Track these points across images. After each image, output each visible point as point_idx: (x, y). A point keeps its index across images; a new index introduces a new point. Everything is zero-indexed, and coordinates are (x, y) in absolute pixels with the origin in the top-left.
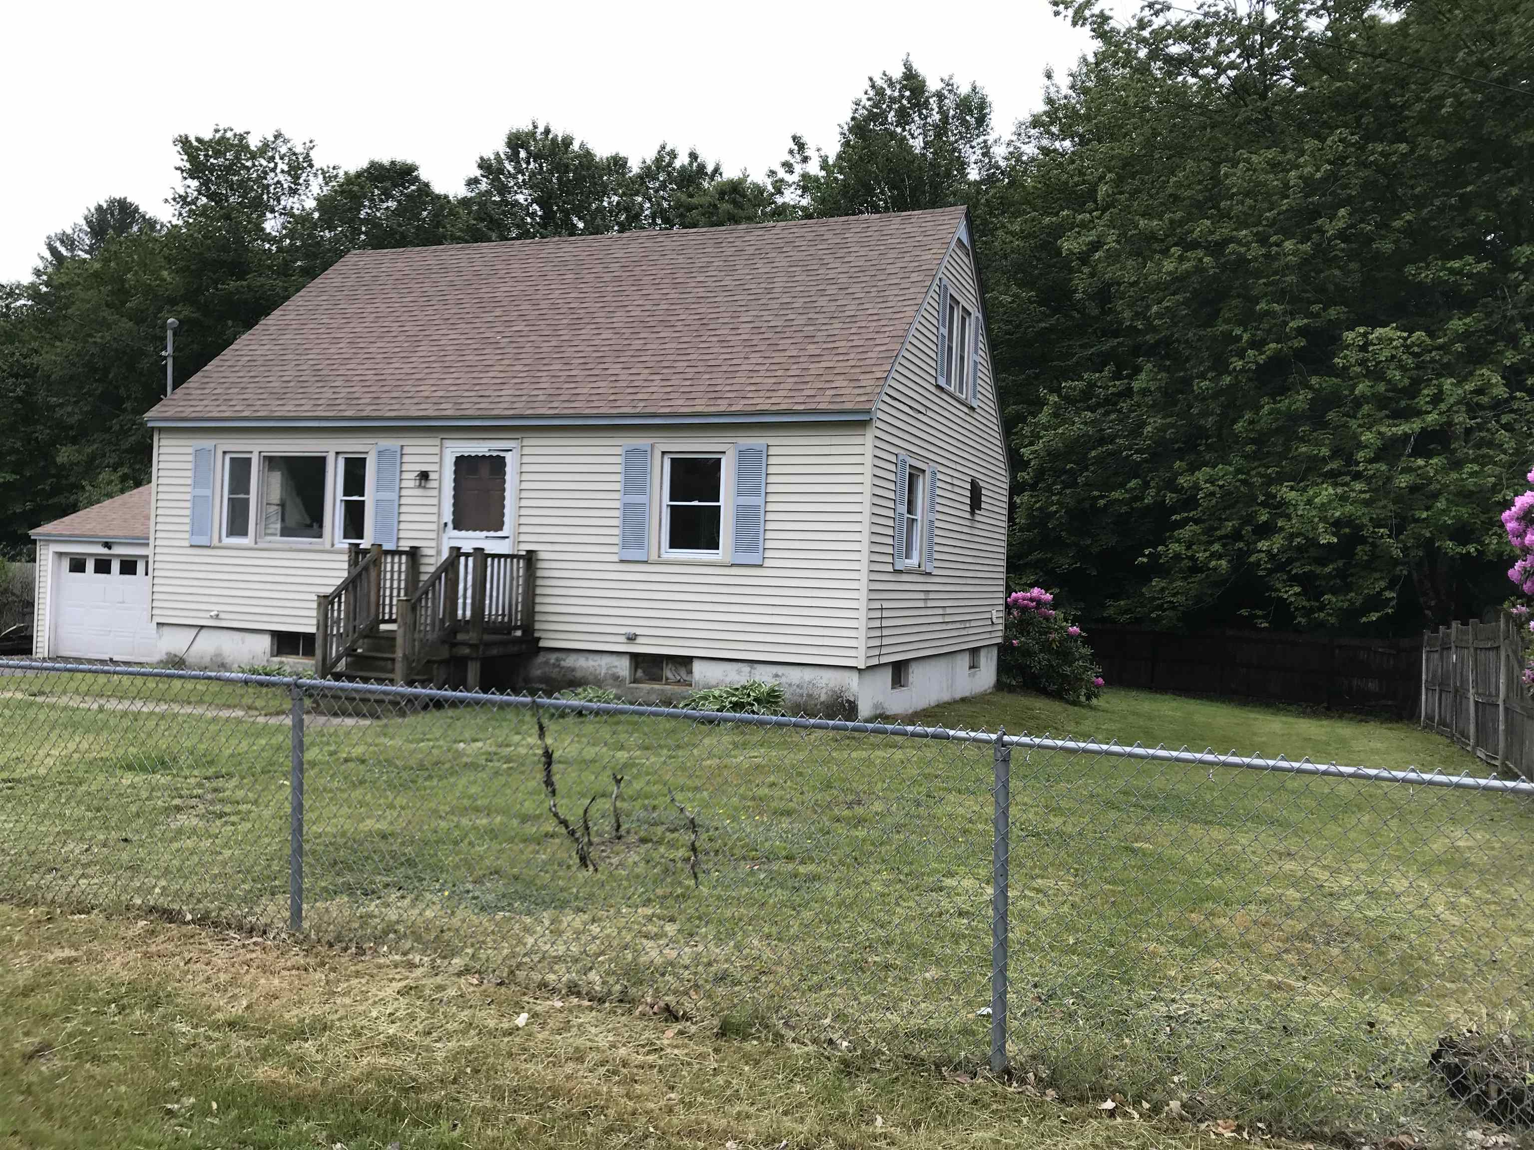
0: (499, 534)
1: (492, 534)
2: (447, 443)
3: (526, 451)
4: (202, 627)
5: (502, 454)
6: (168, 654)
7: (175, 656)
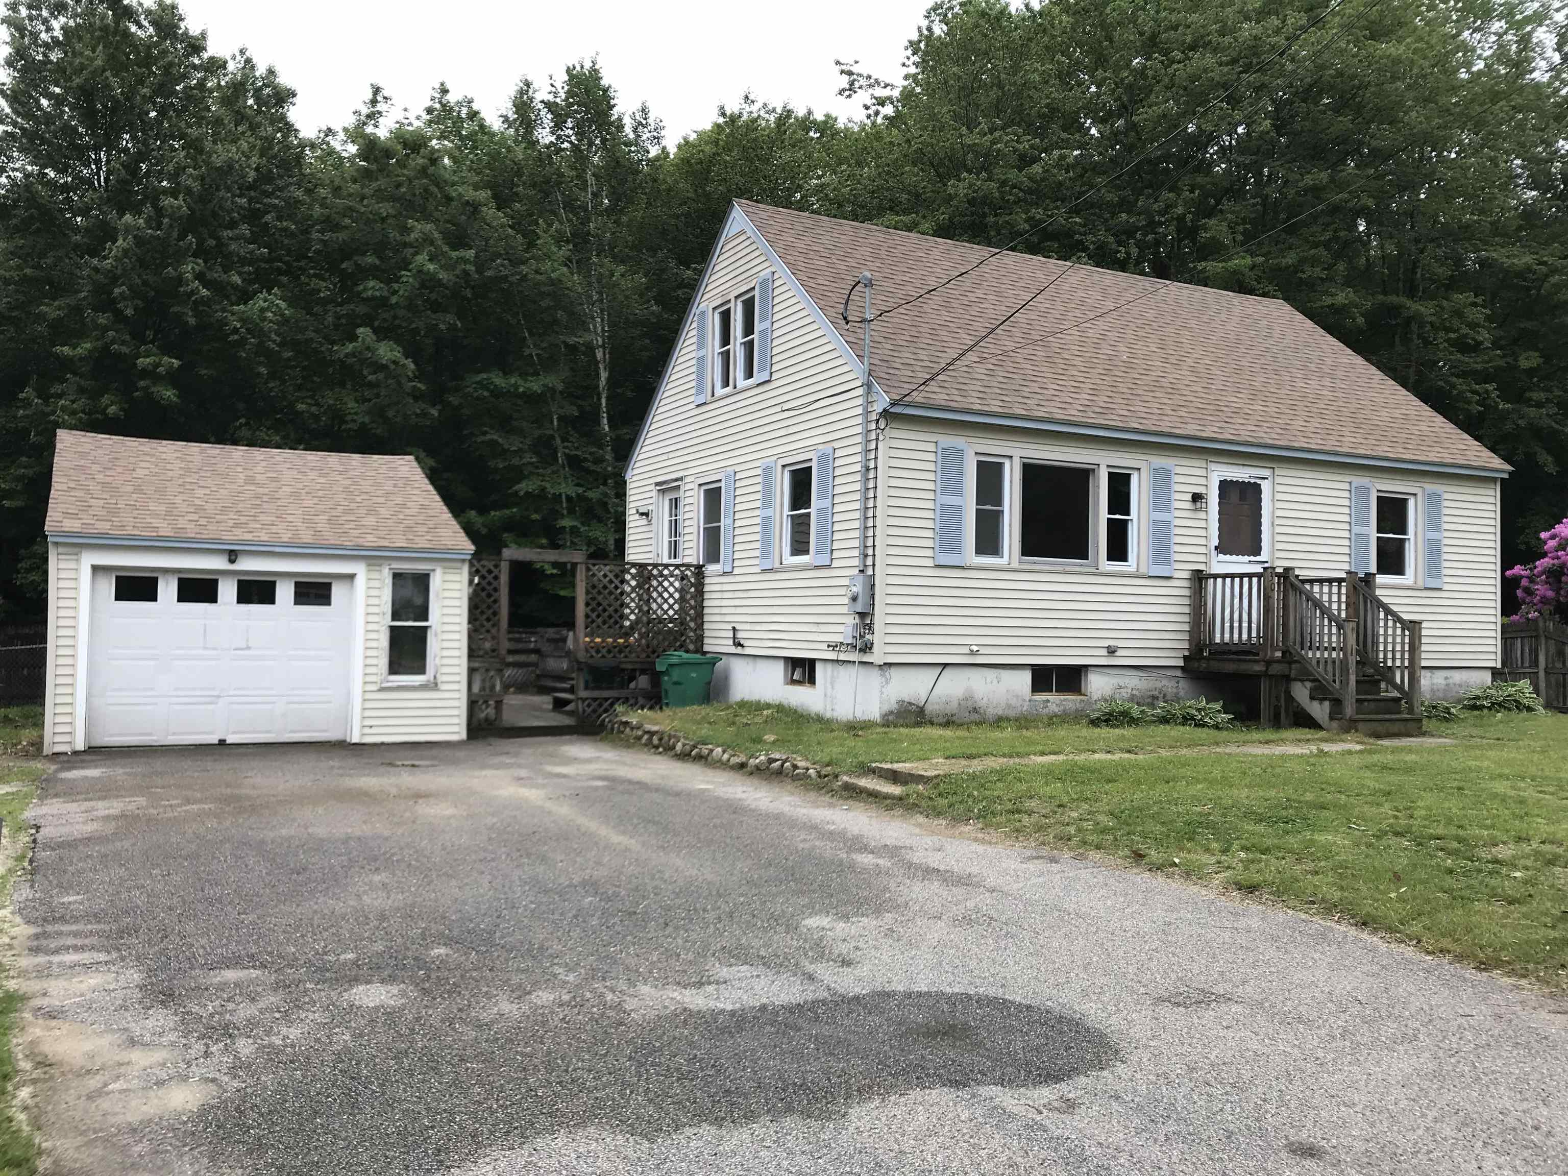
0: (1258, 558)
1: (1252, 558)
2: (1213, 466)
3: (1278, 480)
4: (945, 665)
5: (1259, 481)
6: (901, 702)
7: (910, 704)
